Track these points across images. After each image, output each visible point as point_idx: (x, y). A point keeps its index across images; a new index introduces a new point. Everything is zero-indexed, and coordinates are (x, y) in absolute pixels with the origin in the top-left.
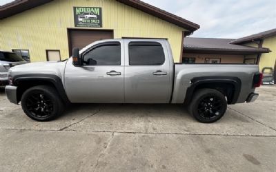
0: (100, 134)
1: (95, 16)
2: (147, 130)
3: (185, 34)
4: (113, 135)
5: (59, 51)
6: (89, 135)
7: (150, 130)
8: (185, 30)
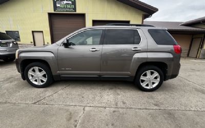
0: (71, 108)
1: (70, 2)
2: (116, 104)
3: (145, 17)
4: (84, 109)
5: (42, 32)
6: (60, 109)
7: (120, 104)
8: (145, 13)
